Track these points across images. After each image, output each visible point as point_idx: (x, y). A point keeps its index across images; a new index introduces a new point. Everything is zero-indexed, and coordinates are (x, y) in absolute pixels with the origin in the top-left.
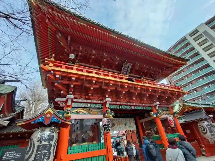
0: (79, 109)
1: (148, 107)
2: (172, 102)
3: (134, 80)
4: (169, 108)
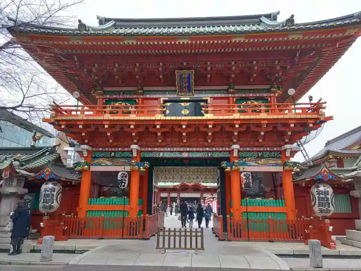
0: (101, 159)
1: (220, 152)
2: (287, 140)
3: (209, 99)
4: (281, 152)
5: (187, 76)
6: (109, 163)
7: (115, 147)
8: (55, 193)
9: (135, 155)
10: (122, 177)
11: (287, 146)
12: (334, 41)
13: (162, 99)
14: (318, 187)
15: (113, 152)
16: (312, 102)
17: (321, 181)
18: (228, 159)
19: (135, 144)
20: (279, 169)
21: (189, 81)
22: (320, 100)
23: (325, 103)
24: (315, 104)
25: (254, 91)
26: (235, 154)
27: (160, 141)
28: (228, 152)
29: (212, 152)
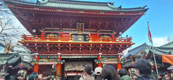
0: (43, 59)
1: (94, 56)
2: (119, 51)
3: (89, 34)
4: (116, 56)
5: (81, 25)
6: (47, 61)
7: (50, 54)
9: (59, 57)
10: (54, 67)
11: (119, 54)
13: (70, 34)
14: (131, 69)
15: (49, 56)
16: (128, 37)
17: (132, 67)
18: (97, 59)
19: (59, 52)
20: (116, 62)
21: (82, 27)
22: (130, 37)
23: (132, 38)
24: (128, 38)
25: (106, 32)
26: (100, 57)
27: (70, 51)
28: (97, 56)
29: (91, 56)
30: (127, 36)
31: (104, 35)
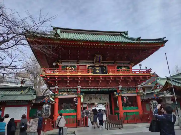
0: (63, 92)
1: (113, 88)
2: (138, 84)
3: (107, 66)
4: (135, 88)
5: (99, 57)
6: (66, 94)
7: (69, 87)
8: (50, 109)
9: (79, 90)
10: (76, 100)
11: (138, 86)
12: (154, 48)
14: (152, 101)
15: (68, 89)
16: (147, 69)
17: (154, 99)
18: (116, 91)
20: (135, 95)
21: (100, 59)
22: (150, 68)
23: (152, 69)
24: (148, 70)
25: (124, 63)
26: (120, 89)
27: (89, 84)
28: (117, 88)
29: (110, 88)
30: (147, 67)
31: (121, 67)
